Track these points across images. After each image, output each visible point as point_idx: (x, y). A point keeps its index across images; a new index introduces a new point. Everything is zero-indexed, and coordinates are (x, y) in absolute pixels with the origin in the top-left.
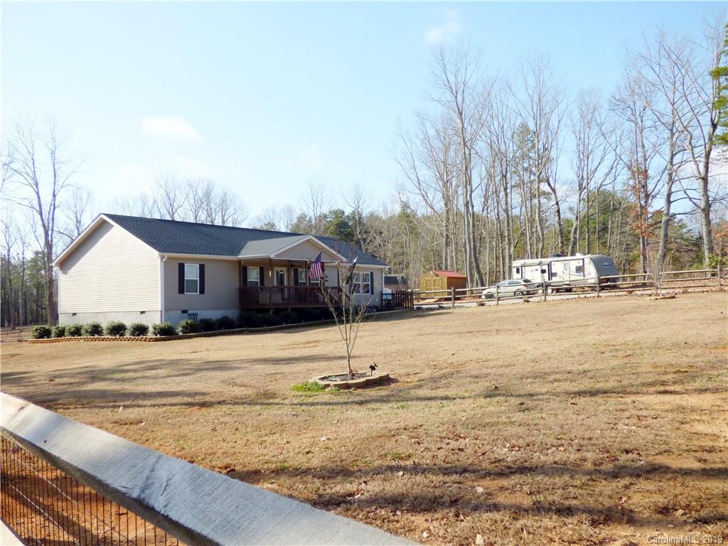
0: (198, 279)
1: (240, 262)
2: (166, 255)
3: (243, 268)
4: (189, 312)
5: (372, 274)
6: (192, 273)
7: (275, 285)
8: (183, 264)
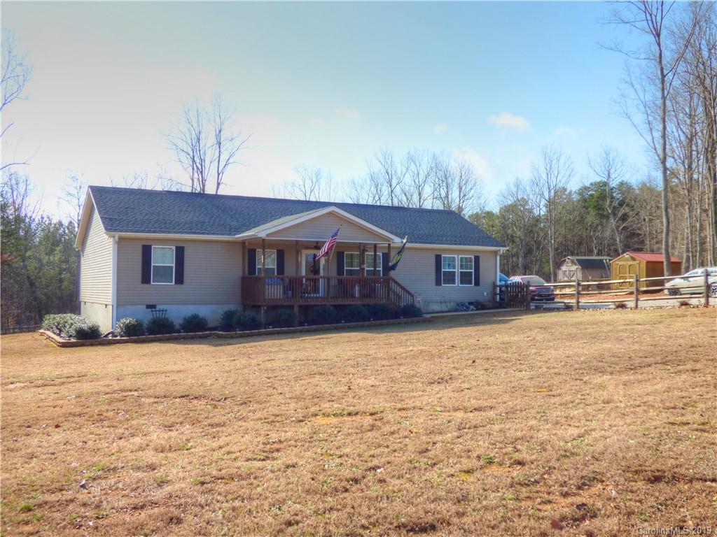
0: (174, 265)
1: (243, 243)
2: (117, 235)
3: (250, 251)
4: (158, 307)
5: (477, 259)
6: (163, 257)
7: (304, 273)
8: (150, 246)
